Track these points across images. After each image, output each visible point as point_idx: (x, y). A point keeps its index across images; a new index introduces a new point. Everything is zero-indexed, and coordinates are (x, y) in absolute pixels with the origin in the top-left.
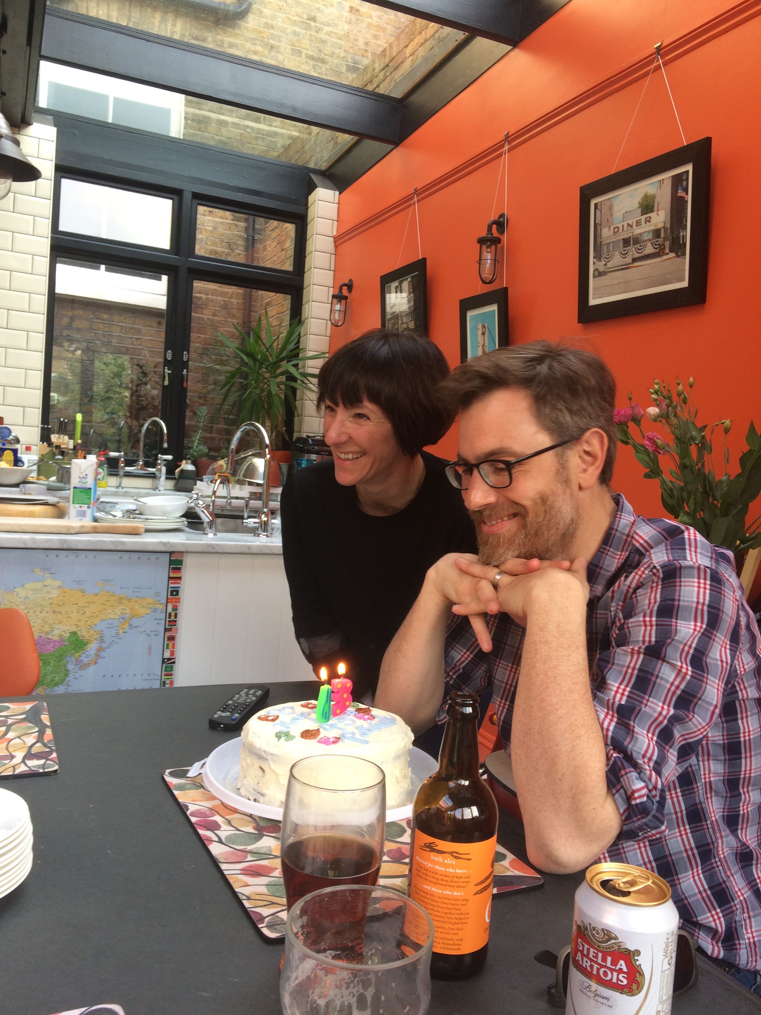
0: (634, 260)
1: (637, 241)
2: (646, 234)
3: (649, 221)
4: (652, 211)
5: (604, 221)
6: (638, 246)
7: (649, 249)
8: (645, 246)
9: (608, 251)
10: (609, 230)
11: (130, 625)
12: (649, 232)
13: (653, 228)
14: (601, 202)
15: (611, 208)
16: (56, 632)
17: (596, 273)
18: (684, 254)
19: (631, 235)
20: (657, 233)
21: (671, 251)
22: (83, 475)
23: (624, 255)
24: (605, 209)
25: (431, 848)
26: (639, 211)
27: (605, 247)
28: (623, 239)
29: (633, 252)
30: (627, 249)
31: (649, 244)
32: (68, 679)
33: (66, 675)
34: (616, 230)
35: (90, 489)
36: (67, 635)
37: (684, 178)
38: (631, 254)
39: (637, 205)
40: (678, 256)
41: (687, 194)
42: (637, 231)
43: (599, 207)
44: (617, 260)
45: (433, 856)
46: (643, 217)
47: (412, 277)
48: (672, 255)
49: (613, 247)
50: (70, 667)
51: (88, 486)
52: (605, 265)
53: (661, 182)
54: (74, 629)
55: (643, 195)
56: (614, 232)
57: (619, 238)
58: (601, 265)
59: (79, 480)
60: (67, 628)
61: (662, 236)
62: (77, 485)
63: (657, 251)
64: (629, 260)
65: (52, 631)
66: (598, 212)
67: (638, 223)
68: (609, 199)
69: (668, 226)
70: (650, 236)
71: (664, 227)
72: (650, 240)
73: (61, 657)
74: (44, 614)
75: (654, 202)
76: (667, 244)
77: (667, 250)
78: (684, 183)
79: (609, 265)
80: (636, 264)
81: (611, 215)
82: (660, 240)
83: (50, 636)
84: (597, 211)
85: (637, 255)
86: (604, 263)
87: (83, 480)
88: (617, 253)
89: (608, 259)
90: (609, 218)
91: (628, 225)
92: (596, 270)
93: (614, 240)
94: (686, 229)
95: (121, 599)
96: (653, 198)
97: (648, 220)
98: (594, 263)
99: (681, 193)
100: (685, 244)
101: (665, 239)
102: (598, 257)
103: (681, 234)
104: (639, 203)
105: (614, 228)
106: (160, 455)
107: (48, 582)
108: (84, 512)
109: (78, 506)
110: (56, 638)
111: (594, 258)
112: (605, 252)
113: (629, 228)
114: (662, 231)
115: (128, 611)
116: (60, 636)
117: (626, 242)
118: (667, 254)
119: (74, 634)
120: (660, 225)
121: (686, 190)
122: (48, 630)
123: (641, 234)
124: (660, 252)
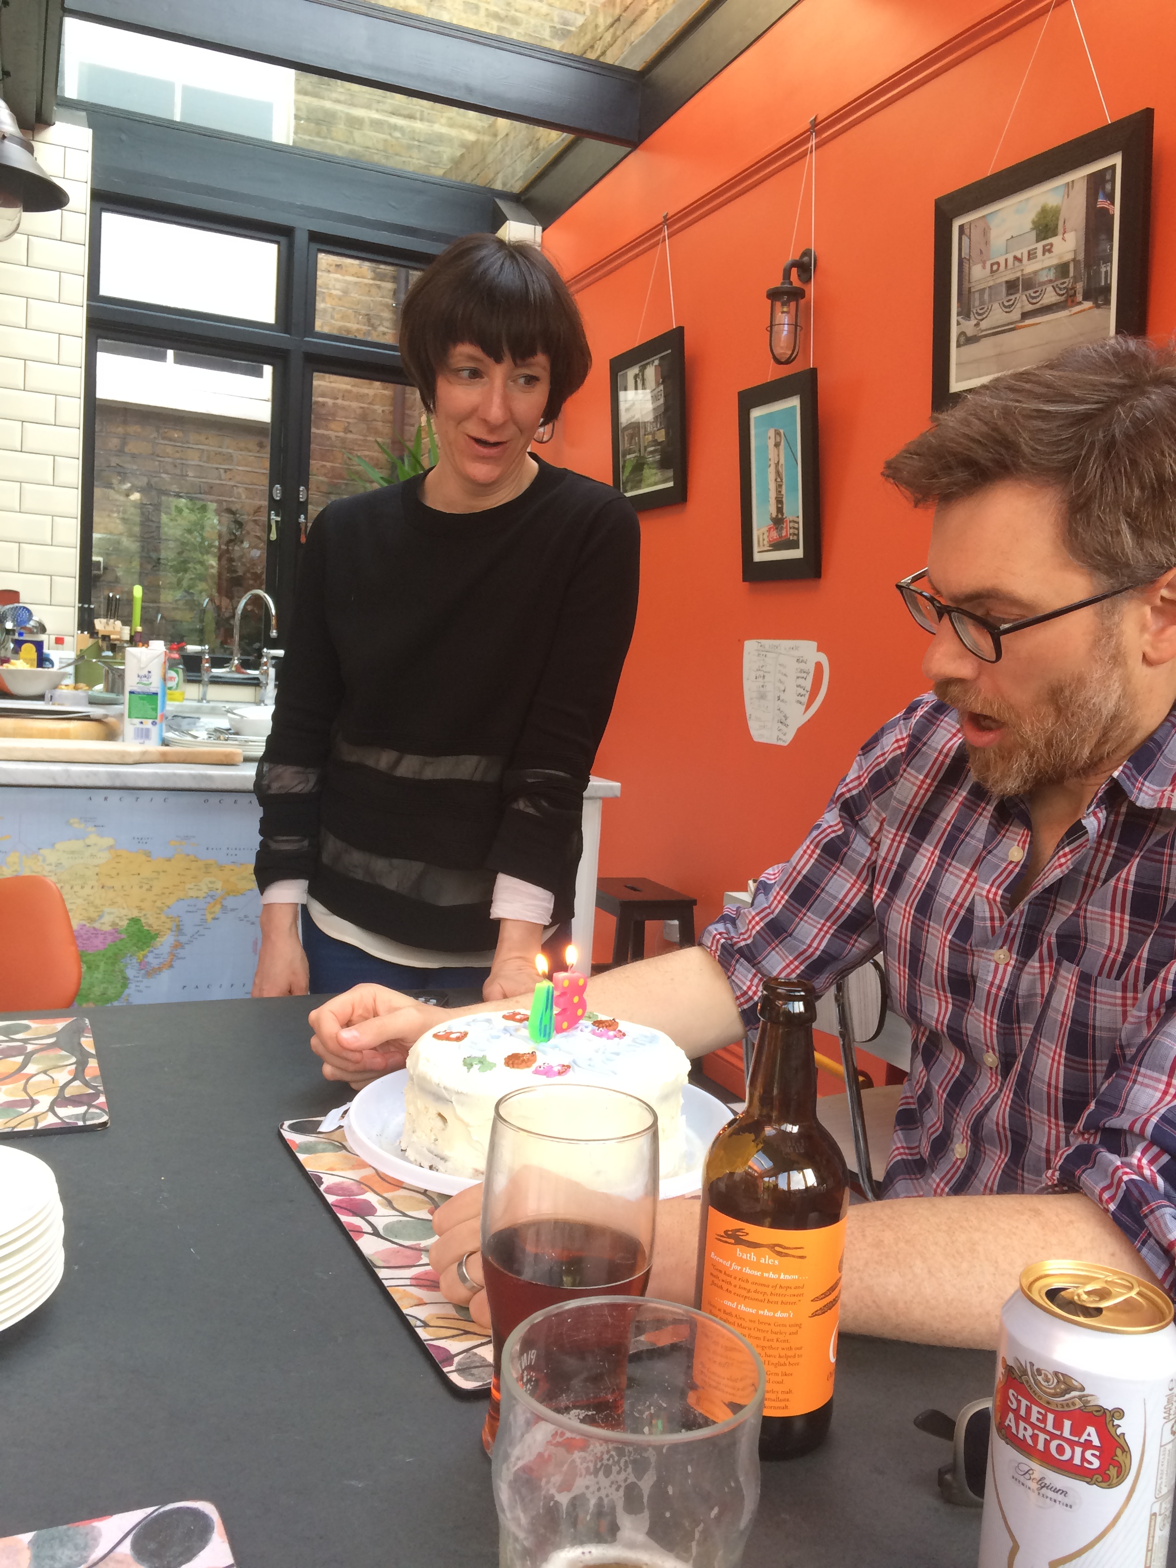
0: (1025, 315)
1: (1029, 283)
2: (1045, 272)
3: (1050, 251)
4: (1055, 234)
5: (975, 254)
6: (1031, 292)
7: (1050, 297)
8: (1043, 292)
9: (982, 302)
10: (984, 267)
11: (224, 908)
12: (1049, 268)
13: (1055, 261)
14: (970, 223)
15: (986, 232)
16: (107, 919)
17: (962, 339)
18: (1108, 302)
19: (1019, 274)
20: (1062, 269)
21: (1086, 298)
22: (145, 672)
23: (1008, 308)
24: (976, 234)
25: (736, 1238)
26: (1033, 234)
27: (977, 295)
28: (1007, 282)
29: (1022, 302)
30: (1013, 297)
31: (1050, 289)
32: (127, 991)
33: (125, 986)
34: (995, 267)
35: (156, 694)
36: (125, 923)
37: (1108, 177)
38: (1019, 305)
39: (1029, 226)
40: (1098, 306)
41: (1113, 203)
42: (1030, 268)
43: (967, 231)
44: (996, 316)
45: (740, 1251)
46: (1040, 245)
47: (661, 359)
48: (1088, 304)
49: (990, 295)
50: (130, 973)
51: (153, 690)
52: (977, 325)
53: (1070, 186)
54: (135, 914)
55: (1039, 209)
56: (992, 271)
57: (999, 281)
58: (969, 327)
59: (138, 680)
60: (123, 912)
61: (1071, 274)
62: (135, 689)
63: (1063, 298)
64: (1016, 315)
65: (101, 917)
66: (965, 239)
67: (1031, 255)
68: (984, 217)
69: (1081, 256)
70: (1052, 275)
71: (1074, 260)
72: (1051, 281)
73: (115, 958)
74: (87, 890)
75: (1058, 219)
76: (1080, 286)
77: (1079, 298)
78: (1108, 187)
79: (984, 325)
80: (1027, 322)
81: (987, 243)
82: (1068, 282)
83: (97, 925)
84: (964, 237)
85: (1030, 307)
86: (975, 322)
87: (145, 680)
88: (996, 306)
89: (982, 316)
90: (983, 248)
91: (1015, 258)
92: (962, 334)
93: (991, 283)
94: (1111, 261)
95: (207, 866)
96: (1056, 212)
97: (1047, 250)
98: (958, 323)
99: (1102, 203)
100: (1108, 288)
101: (1076, 279)
102: (965, 313)
103: (1103, 270)
104: (1034, 222)
105: (992, 265)
106: (265, 650)
107: (93, 839)
108: (148, 730)
109: (137, 721)
110: (107, 928)
111: (959, 314)
112: (977, 303)
113: (1017, 263)
114: (1072, 266)
115: (219, 885)
116: (114, 924)
117: (1012, 286)
118: (1080, 303)
119: (135, 921)
120: (1069, 257)
121: (1111, 198)
122: (94, 915)
123: (1036, 273)
124: (1068, 301)
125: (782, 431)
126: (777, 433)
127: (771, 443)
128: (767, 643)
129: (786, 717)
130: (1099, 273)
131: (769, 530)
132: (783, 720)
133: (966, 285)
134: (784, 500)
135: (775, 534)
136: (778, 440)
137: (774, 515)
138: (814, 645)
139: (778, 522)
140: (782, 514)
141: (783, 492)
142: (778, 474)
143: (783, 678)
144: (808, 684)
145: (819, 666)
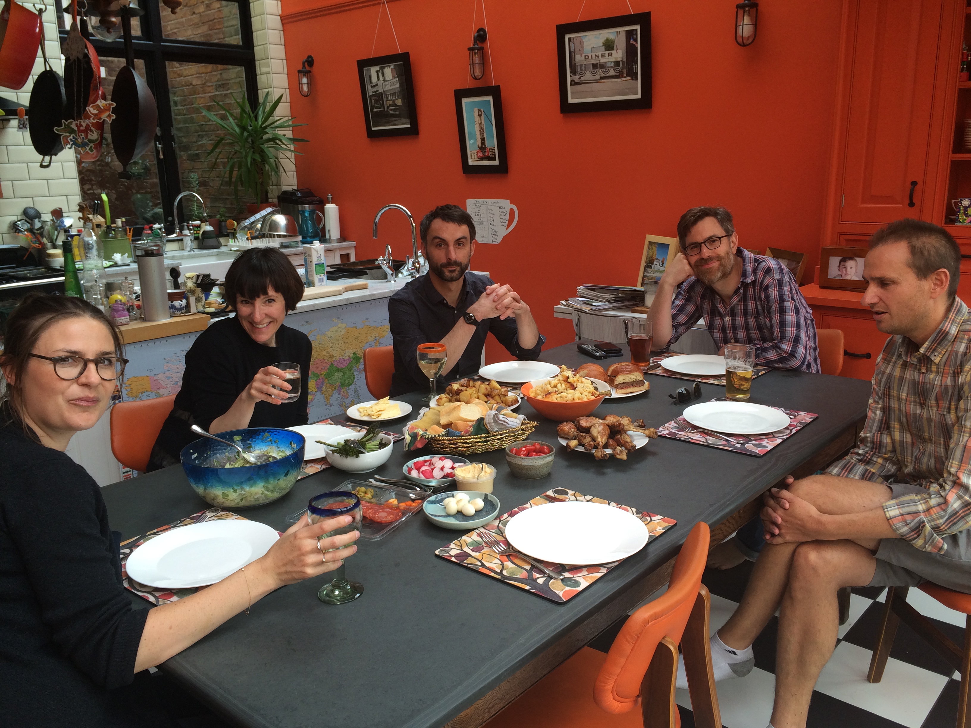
0: (601, 78)
1: (602, 66)
2: (610, 63)
4: (613, 49)
5: (577, 50)
6: (604, 69)
7: (612, 73)
8: (609, 71)
9: (581, 70)
10: (581, 56)
11: (379, 343)
12: (611, 62)
13: (614, 60)
14: (574, 38)
15: (581, 43)
16: (347, 354)
17: (573, 83)
18: (637, 79)
19: (598, 62)
20: (617, 63)
23: (594, 74)
24: (577, 42)
26: (603, 48)
27: (579, 67)
28: (592, 64)
29: (600, 73)
30: (596, 70)
31: (612, 69)
32: (355, 380)
33: (354, 378)
34: (587, 57)
36: (352, 355)
37: (634, 33)
38: (599, 74)
39: (602, 44)
40: (633, 80)
41: (637, 43)
42: (603, 60)
43: (572, 40)
44: (588, 76)
46: (607, 52)
47: (395, 65)
49: (585, 68)
50: (355, 373)
52: (580, 78)
53: (618, 33)
54: (354, 351)
55: (605, 39)
56: (585, 59)
57: (589, 63)
58: (576, 78)
60: (351, 351)
61: (621, 66)
62: (317, 263)
63: (618, 74)
64: (597, 77)
65: (345, 354)
67: (603, 56)
68: (580, 37)
69: (625, 60)
70: (612, 65)
71: (622, 61)
72: (612, 67)
73: (351, 369)
74: (340, 345)
75: (614, 44)
78: (635, 36)
79: (583, 79)
80: (603, 81)
81: (582, 47)
82: (620, 68)
83: (344, 357)
84: (571, 43)
85: (603, 75)
87: (319, 259)
88: (588, 72)
89: (582, 75)
90: (581, 49)
91: (596, 55)
92: (572, 81)
93: (585, 63)
94: (637, 63)
95: (373, 329)
96: (613, 42)
97: (611, 55)
98: (571, 76)
99: (632, 42)
100: (637, 73)
101: (623, 68)
102: (573, 72)
103: (634, 67)
105: (585, 56)
107: (340, 325)
109: (318, 276)
110: (347, 358)
111: (570, 73)
112: (579, 70)
113: (597, 58)
114: (621, 63)
115: (377, 335)
116: (349, 356)
117: (595, 66)
118: (625, 77)
119: (355, 353)
120: (620, 59)
121: (636, 40)
122: (343, 354)
123: (605, 62)
124: (619, 76)
125: (482, 110)
126: (479, 110)
127: (476, 114)
128: (480, 200)
129: (496, 232)
130: (633, 67)
131: (478, 152)
132: (495, 233)
133: (573, 62)
134: (486, 139)
135: (481, 154)
136: (480, 113)
137: (480, 145)
138: (508, 201)
139: (482, 148)
140: (485, 146)
141: (485, 136)
142: (481, 128)
143: (492, 216)
144: (507, 217)
145: (512, 211)
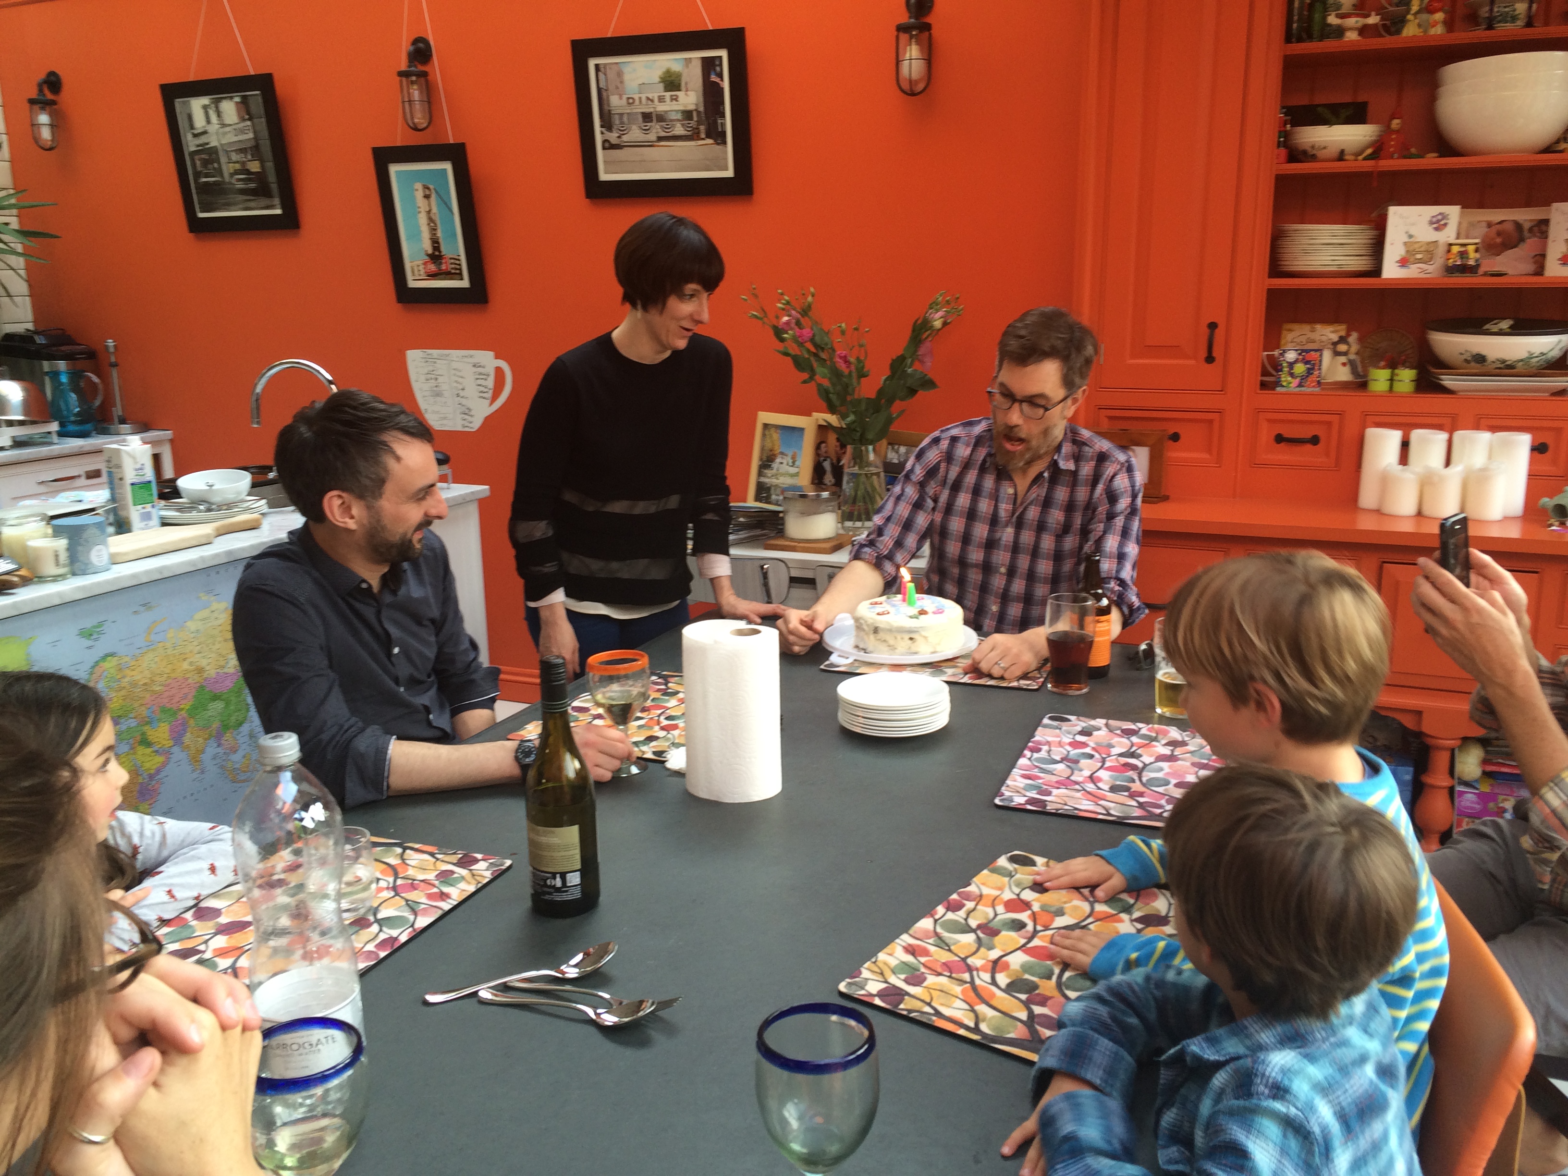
0: (660, 139)
1: (661, 118)
2: (674, 113)
3: (676, 100)
4: (680, 90)
5: (611, 87)
6: (664, 124)
7: (679, 130)
8: (674, 126)
9: (622, 122)
10: (621, 98)
12: (677, 111)
13: (682, 108)
14: (605, 65)
15: (620, 74)
17: (607, 145)
18: (724, 143)
19: (652, 110)
20: (687, 114)
21: (708, 136)
22: (138, 466)
23: (646, 131)
24: (611, 74)
25: (1098, 622)
26: (661, 86)
27: (617, 117)
28: (643, 113)
29: (656, 130)
30: (649, 124)
31: (678, 125)
33: (246, 710)
34: (631, 101)
35: (150, 482)
37: (717, 63)
38: (654, 131)
39: (657, 80)
40: (718, 144)
41: (722, 80)
42: (661, 108)
43: (602, 69)
44: (635, 134)
45: (1099, 625)
46: (668, 94)
48: (709, 141)
49: (629, 119)
51: (148, 479)
52: (619, 137)
53: (688, 61)
55: (664, 70)
56: (628, 103)
57: (635, 111)
58: (613, 137)
59: (135, 473)
61: (695, 119)
63: (689, 133)
64: (652, 137)
65: (227, 663)
66: (601, 75)
67: (661, 99)
68: (617, 63)
69: (701, 109)
70: (679, 116)
71: (696, 110)
72: (678, 120)
74: (217, 645)
75: (680, 80)
76: (702, 128)
77: (703, 136)
78: (718, 69)
79: (625, 138)
80: (662, 143)
81: (622, 82)
82: (693, 123)
83: (226, 670)
84: (600, 73)
85: (663, 134)
86: (617, 135)
88: (634, 127)
89: (623, 132)
90: (619, 85)
91: (648, 99)
92: (605, 141)
93: (628, 111)
96: (679, 75)
97: (675, 99)
98: (602, 133)
99: (714, 78)
100: (725, 134)
101: (699, 123)
102: (607, 125)
103: (719, 121)
104: (661, 78)
105: (628, 99)
107: (215, 606)
108: (149, 512)
110: (231, 670)
111: (602, 126)
112: (617, 122)
113: (650, 102)
114: (695, 114)
117: (647, 117)
118: (703, 139)
120: (691, 107)
121: (720, 75)
123: (666, 112)
124: (694, 136)
125: (431, 187)
126: (426, 187)
127: (419, 194)
128: (435, 352)
129: (469, 409)
130: (717, 123)
131: (425, 264)
132: (467, 411)
133: (606, 107)
134: (441, 241)
135: (432, 268)
136: (427, 192)
137: (430, 251)
138: (491, 354)
139: (436, 256)
140: (440, 252)
141: (439, 234)
142: (431, 220)
143: (460, 380)
144: (490, 382)
145: (499, 371)
